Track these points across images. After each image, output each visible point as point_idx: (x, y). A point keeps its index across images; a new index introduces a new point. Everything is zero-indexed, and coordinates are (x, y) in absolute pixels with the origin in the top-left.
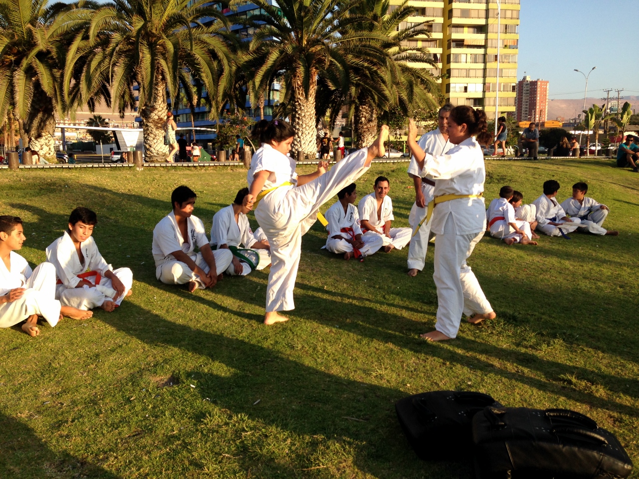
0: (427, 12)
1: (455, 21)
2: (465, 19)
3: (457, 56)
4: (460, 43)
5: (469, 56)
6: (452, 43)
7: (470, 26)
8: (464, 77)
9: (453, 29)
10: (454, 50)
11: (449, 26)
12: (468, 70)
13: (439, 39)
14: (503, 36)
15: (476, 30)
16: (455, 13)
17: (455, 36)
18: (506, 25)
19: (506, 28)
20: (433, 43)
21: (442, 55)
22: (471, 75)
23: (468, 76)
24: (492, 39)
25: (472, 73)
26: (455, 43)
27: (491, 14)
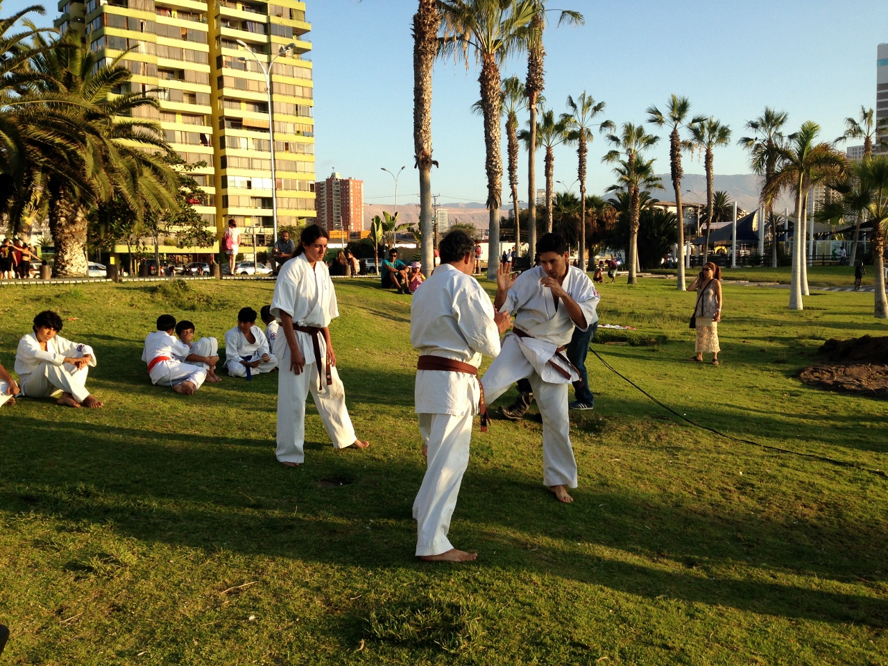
0: (187, 76)
1: (227, 92)
2: (241, 91)
3: (233, 138)
4: (237, 123)
5: (250, 141)
6: (225, 122)
7: (248, 102)
8: (245, 168)
9: (226, 103)
10: (229, 132)
11: (219, 98)
12: (250, 160)
13: (207, 115)
14: (293, 119)
15: (257, 107)
16: (226, 82)
17: (229, 112)
18: (297, 105)
19: (297, 109)
20: (198, 119)
21: (212, 136)
22: (255, 166)
23: (251, 167)
24: (279, 122)
25: (256, 164)
26: (229, 122)
27: (275, 89)
